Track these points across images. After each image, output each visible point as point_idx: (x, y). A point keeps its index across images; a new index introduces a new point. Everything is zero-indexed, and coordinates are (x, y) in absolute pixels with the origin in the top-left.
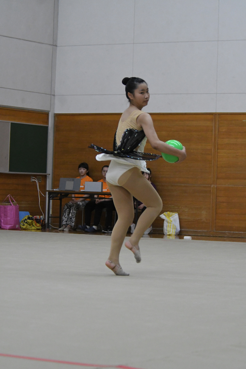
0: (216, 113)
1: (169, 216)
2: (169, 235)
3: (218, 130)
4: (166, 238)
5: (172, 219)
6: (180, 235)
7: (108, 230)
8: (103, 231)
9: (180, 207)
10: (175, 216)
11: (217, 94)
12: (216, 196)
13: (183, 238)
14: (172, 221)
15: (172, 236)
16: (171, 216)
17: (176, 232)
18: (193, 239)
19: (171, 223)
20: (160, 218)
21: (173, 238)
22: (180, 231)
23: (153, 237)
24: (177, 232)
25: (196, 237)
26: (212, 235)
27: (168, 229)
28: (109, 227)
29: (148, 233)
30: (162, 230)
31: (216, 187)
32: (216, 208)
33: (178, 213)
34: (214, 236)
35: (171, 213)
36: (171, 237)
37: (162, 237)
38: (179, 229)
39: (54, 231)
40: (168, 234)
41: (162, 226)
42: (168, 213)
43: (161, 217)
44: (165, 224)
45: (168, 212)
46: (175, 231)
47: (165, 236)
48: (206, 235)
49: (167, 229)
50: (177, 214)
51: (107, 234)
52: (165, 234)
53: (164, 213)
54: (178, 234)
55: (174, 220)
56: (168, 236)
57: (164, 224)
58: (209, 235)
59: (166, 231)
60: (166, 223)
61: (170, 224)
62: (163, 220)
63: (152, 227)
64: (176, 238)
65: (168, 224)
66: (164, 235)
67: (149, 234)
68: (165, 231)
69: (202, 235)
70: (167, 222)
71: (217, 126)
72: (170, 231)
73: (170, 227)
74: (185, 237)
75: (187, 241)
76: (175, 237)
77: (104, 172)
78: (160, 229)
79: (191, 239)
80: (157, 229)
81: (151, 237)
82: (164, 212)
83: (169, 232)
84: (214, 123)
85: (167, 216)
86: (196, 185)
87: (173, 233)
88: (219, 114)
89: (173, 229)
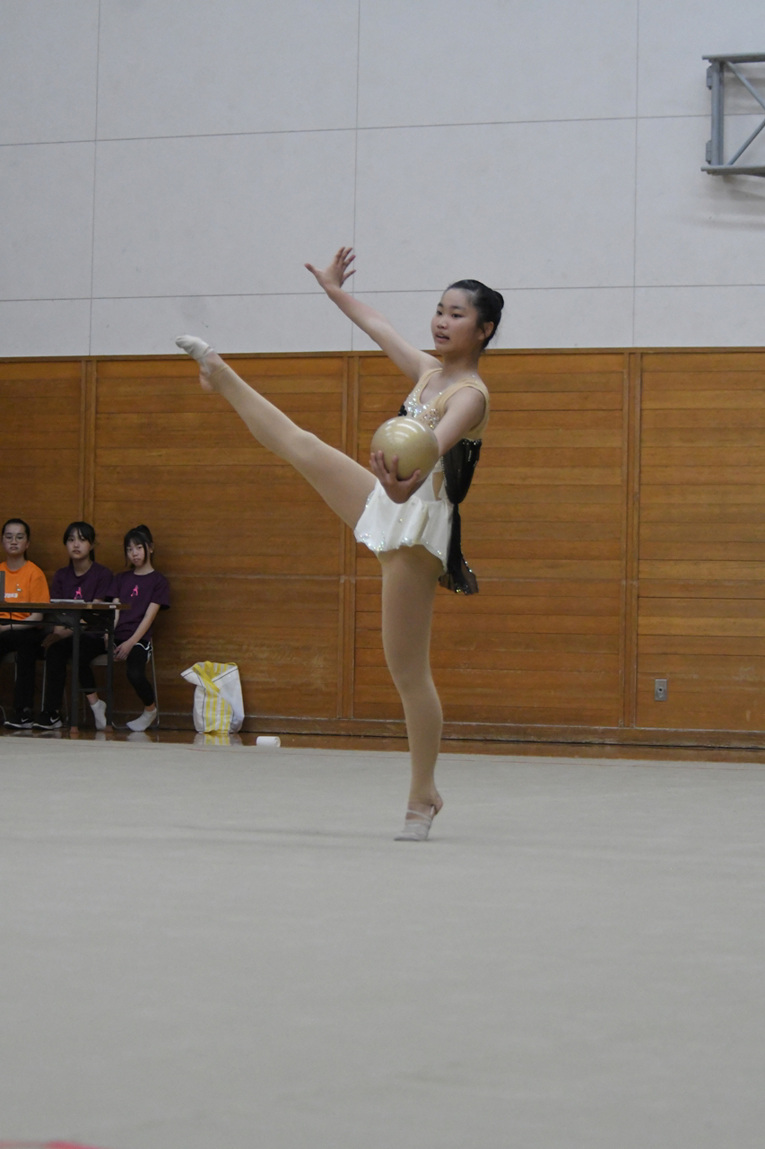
0: (352, 352)
1: (210, 674)
2: (211, 733)
3: (360, 405)
4: (201, 744)
5: (219, 684)
6: (245, 732)
7: (23, 721)
8: (7, 723)
9: (245, 647)
10: (229, 675)
12: (356, 612)
13: (255, 744)
14: (218, 691)
15: (220, 737)
16: (217, 674)
17: (231, 724)
18: (282, 745)
19: (215, 696)
20: (183, 679)
21: (224, 741)
22: (245, 719)
23: (161, 741)
24: (236, 723)
25: (293, 739)
26: (343, 733)
27: (209, 714)
28: (25, 710)
29: (144, 728)
30: (190, 719)
31: (354, 581)
32: (356, 648)
33: (237, 664)
34: (351, 733)
35: (217, 664)
36: (216, 741)
37: (191, 741)
38: (241, 715)
40: (208, 729)
41: (191, 707)
42: (207, 666)
43: (186, 678)
44: (199, 698)
45: (208, 663)
46: (230, 720)
47: (197, 735)
48: (327, 732)
49: (205, 715)
50: (236, 667)
51: (18, 733)
52: (198, 730)
53: (196, 666)
54: (239, 729)
55: (227, 687)
56: (210, 737)
57: (196, 700)
58: (335, 733)
59: (201, 722)
60: (202, 696)
61: (212, 700)
62: (194, 687)
63: (160, 709)
64: (232, 742)
65: (207, 699)
66: (197, 732)
67: (148, 730)
68: (199, 722)
69: (313, 732)
70: (206, 693)
71: (356, 395)
72: (215, 721)
73: (214, 709)
74: (261, 740)
75: (267, 751)
76: (228, 739)
78: (184, 714)
79: (279, 745)
80: (174, 714)
81: (154, 740)
82: (196, 662)
83: (211, 724)
84: (345, 385)
85: (205, 675)
86: (293, 577)
87: (223, 728)
88: (360, 357)
89: (222, 714)
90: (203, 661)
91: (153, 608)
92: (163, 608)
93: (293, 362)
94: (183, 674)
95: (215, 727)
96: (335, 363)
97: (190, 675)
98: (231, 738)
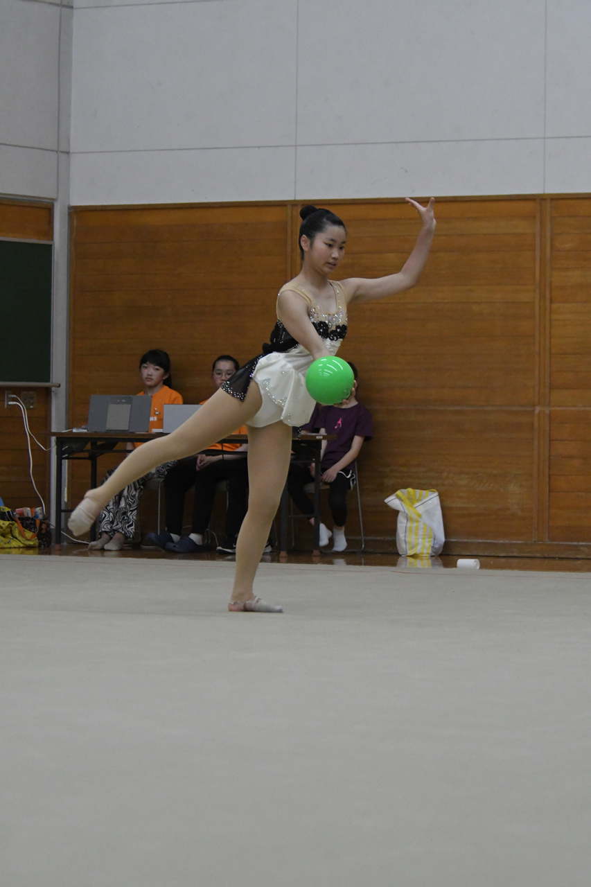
0: (544, 195)
1: (412, 500)
2: (414, 556)
3: (552, 246)
4: (403, 566)
5: (421, 510)
6: (446, 555)
8: (220, 548)
9: (445, 474)
10: (430, 502)
11: (544, 138)
12: (550, 441)
13: (455, 565)
14: (420, 516)
15: (422, 559)
16: (418, 500)
17: (432, 547)
18: (481, 567)
19: (418, 521)
20: (386, 505)
21: (425, 564)
22: (446, 544)
24: (437, 546)
25: (492, 561)
26: (538, 555)
27: (411, 538)
30: (394, 543)
31: (547, 412)
32: (550, 476)
33: (438, 490)
34: (546, 555)
35: (418, 491)
36: (418, 563)
37: (394, 564)
38: (441, 538)
39: (75, 552)
40: (411, 552)
41: (394, 531)
42: (409, 493)
43: (389, 504)
44: (402, 523)
45: (410, 490)
46: (431, 544)
47: (400, 559)
48: (524, 555)
49: (407, 539)
50: (436, 494)
52: (400, 553)
53: (399, 493)
54: (440, 552)
55: (428, 512)
56: (410, 560)
57: (399, 525)
58: (530, 555)
59: (404, 546)
60: (404, 521)
61: (415, 525)
62: (395, 513)
63: (365, 535)
64: (433, 565)
65: (409, 525)
66: (400, 555)
68: (402, 546)
69: (510, 555)
70: (408, 518)
71: (548, 235)
72: (418, 544)
73: (416, 534)
75: (467, 572)
76: (430, 561)
77: (219, 374)
78: (388, 538)
79: (478, 567)
80: (378, 538)
82: (396, 491)
83: (413, 548)
84: (538, 225)
85: (408, 502)
86: (490, 408)
87: (425, 551)
88: (552, 199)
89: (424, 538)
90: (405, 487)
91: (357, 441)
92: (367, 439)
93: (488, 205)
94: (386, 501)
95: (417, 550)
96: (529, 206)
97: (393, 501)
98: (432, 561)
